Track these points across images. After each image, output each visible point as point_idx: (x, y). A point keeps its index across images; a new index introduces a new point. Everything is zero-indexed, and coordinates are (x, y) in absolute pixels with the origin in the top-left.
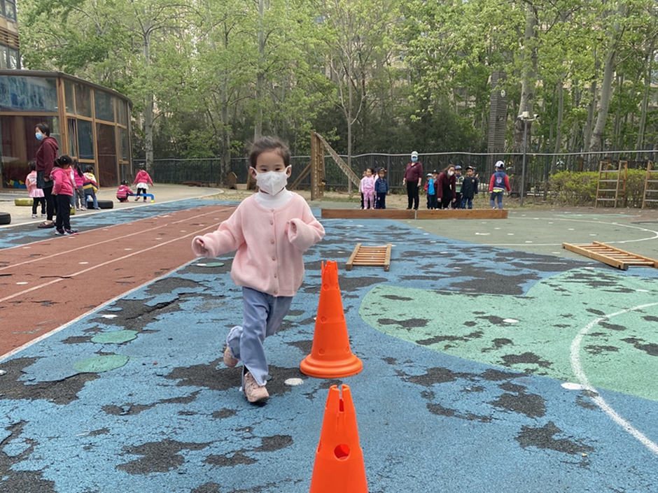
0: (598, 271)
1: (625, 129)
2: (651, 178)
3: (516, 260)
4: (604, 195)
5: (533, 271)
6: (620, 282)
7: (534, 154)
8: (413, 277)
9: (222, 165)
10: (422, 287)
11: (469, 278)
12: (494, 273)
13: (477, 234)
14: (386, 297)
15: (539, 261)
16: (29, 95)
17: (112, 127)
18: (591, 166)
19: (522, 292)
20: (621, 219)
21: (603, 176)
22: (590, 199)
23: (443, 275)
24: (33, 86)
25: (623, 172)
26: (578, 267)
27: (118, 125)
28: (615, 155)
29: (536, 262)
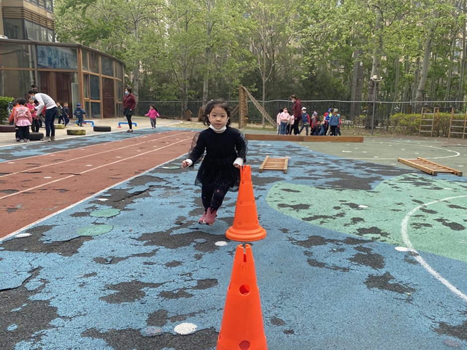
0: (420, 176)
1: (438, 88)
2: (454, 118)
3: (368, 168)
4: (424, 128)
5: (378, 175)
6: (433, 183)
7: (381, 102)
8: (302, 178)
9: (182, 105)
10: (307, 184)
11: (337, 179)
12: (353, 176)
13: (343, 151)
14: (284, 190)
15: (383, 169)
16: (59, 58)
17: (113, 80)
18: (416, 110)
19: (371, 189)
20: (435, 144)
21: (424, 117)
22: (416, 131)
23: (320, 177)
24: (62, 53)
25: (436, 114)
26: (407, 173)
27: (116, 78)
28: (431, 104)
29: (380, 170)
